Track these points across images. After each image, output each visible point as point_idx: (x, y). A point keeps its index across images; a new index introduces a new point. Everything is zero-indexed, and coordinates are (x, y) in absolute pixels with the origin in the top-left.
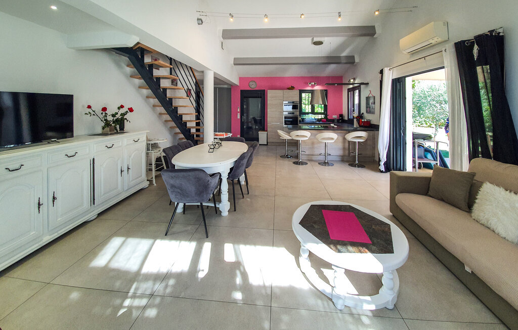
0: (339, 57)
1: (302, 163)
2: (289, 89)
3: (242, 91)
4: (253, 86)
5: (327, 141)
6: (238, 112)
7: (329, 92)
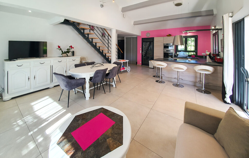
0: (200, 12)
1: (161, 82)
2: (168, 36)
3: (142, 39)
4: (148, 36)
5: (179, 70)
6: (141, 50)
7: (199, 37)
